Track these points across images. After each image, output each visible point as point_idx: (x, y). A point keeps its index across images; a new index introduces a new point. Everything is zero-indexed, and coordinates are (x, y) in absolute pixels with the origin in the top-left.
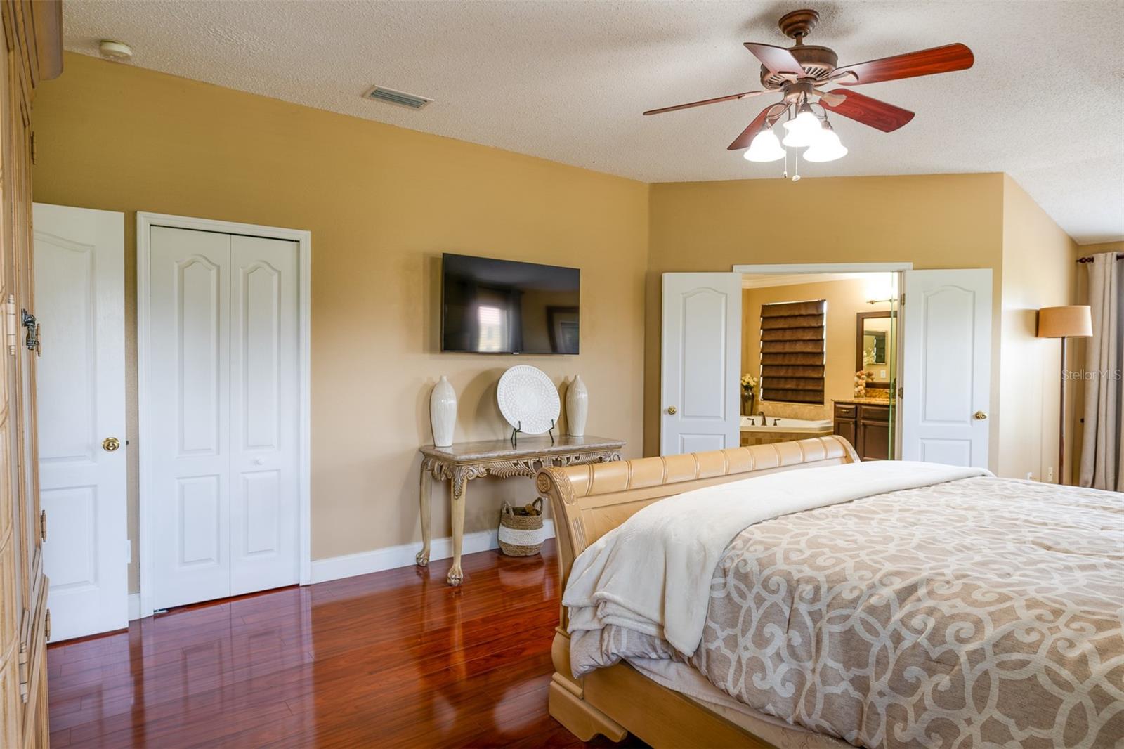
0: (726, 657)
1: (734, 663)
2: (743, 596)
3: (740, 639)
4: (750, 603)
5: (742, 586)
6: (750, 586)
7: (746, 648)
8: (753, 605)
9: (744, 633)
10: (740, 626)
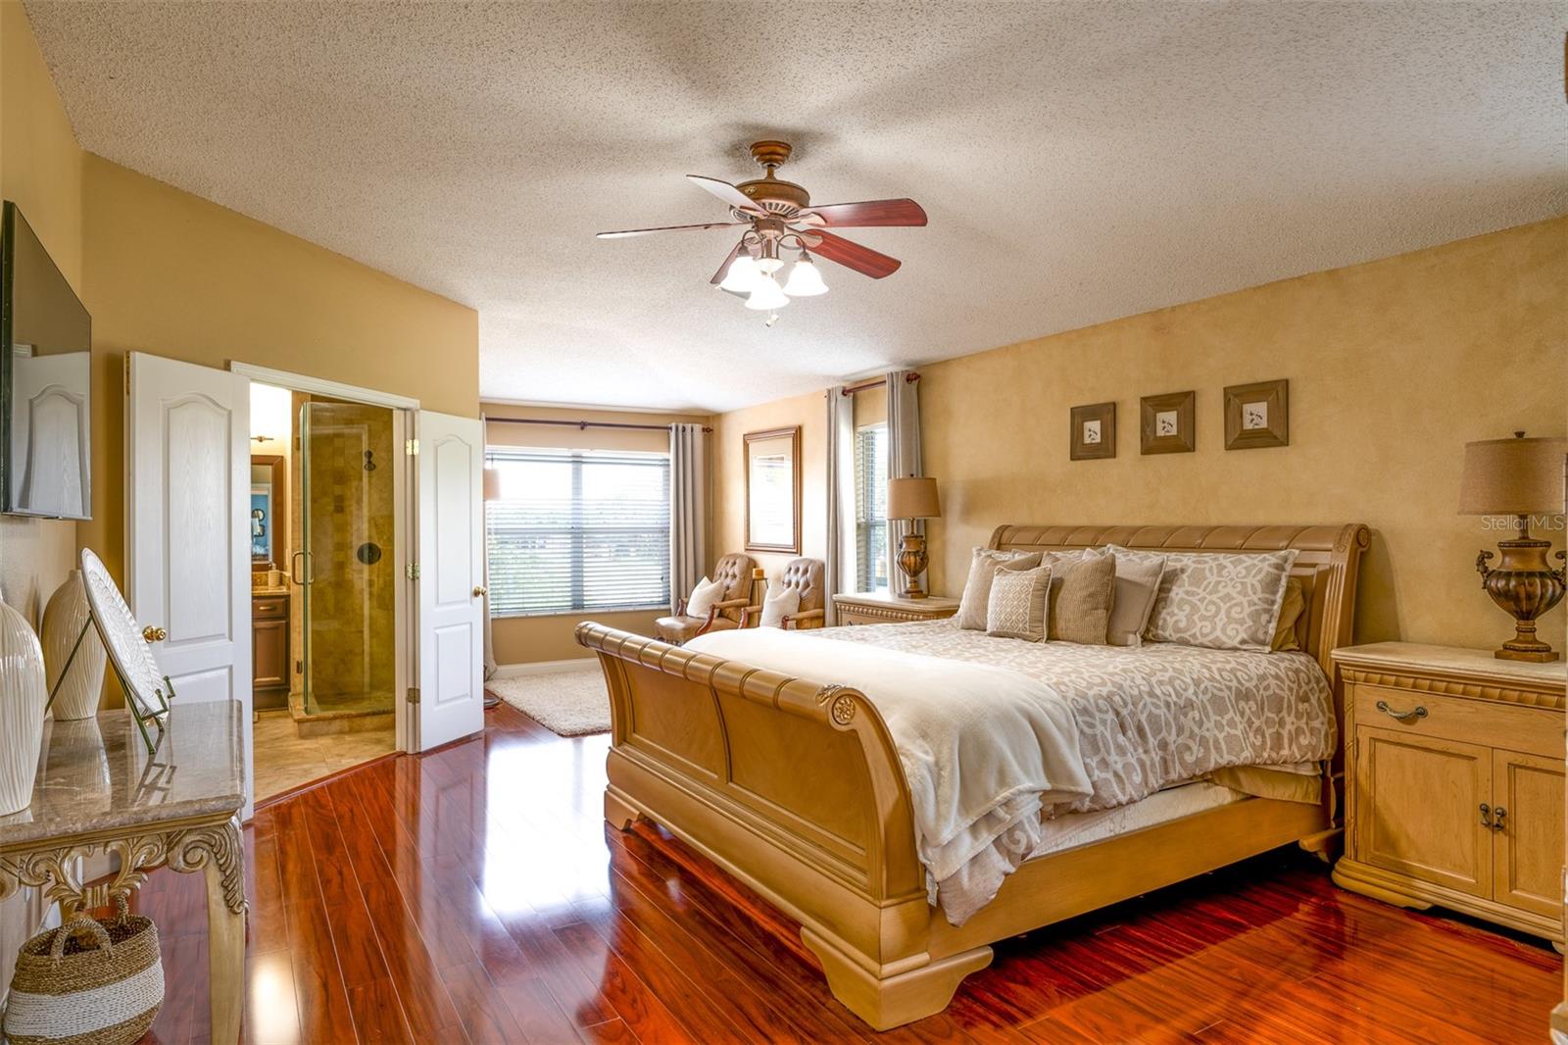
0: (1106, 779)
1: (1113, 779)
2: (1092, 726)
3: (1108, 759)
4: (1100, 728)
5: (1088, 719)
6: (1092, 716)
7: (1116, 762)
8: (1102, 728)
9: (1109, 754)
10: (1103, 749)
